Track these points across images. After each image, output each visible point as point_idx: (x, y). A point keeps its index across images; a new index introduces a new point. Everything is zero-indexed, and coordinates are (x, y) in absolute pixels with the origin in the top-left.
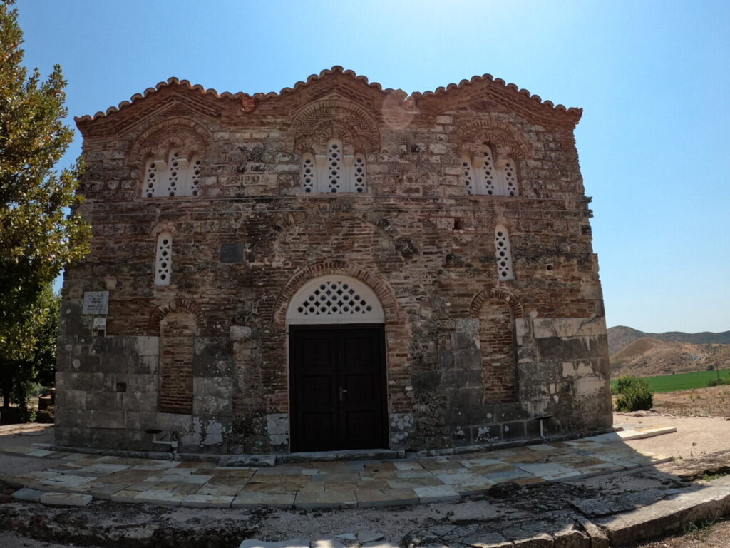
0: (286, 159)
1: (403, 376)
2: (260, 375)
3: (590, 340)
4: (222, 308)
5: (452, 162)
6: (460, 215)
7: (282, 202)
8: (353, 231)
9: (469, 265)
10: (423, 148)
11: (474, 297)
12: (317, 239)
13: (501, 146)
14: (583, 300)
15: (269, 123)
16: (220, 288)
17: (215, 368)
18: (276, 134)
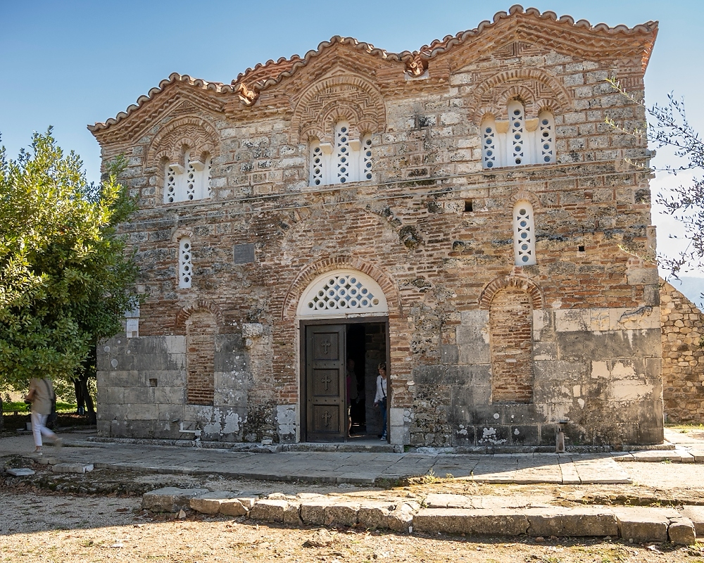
0: (291, 152)
1: (404, 371)
2: (272, 369)
3: (634, 335)
4: (238, 306)
5: (466, 132)
6: (471, 195)
7: (288, 199)
8: (357, 223)
9: (480, 252)
10: (433, 120)
11: (484, 286)
12: (321, 235)
13: (532, 100)
14: (627, 286)
15: (273, 114)
16: (235, 288)
17: (233, 363)
18: (280, 125)
